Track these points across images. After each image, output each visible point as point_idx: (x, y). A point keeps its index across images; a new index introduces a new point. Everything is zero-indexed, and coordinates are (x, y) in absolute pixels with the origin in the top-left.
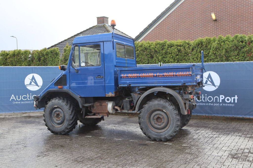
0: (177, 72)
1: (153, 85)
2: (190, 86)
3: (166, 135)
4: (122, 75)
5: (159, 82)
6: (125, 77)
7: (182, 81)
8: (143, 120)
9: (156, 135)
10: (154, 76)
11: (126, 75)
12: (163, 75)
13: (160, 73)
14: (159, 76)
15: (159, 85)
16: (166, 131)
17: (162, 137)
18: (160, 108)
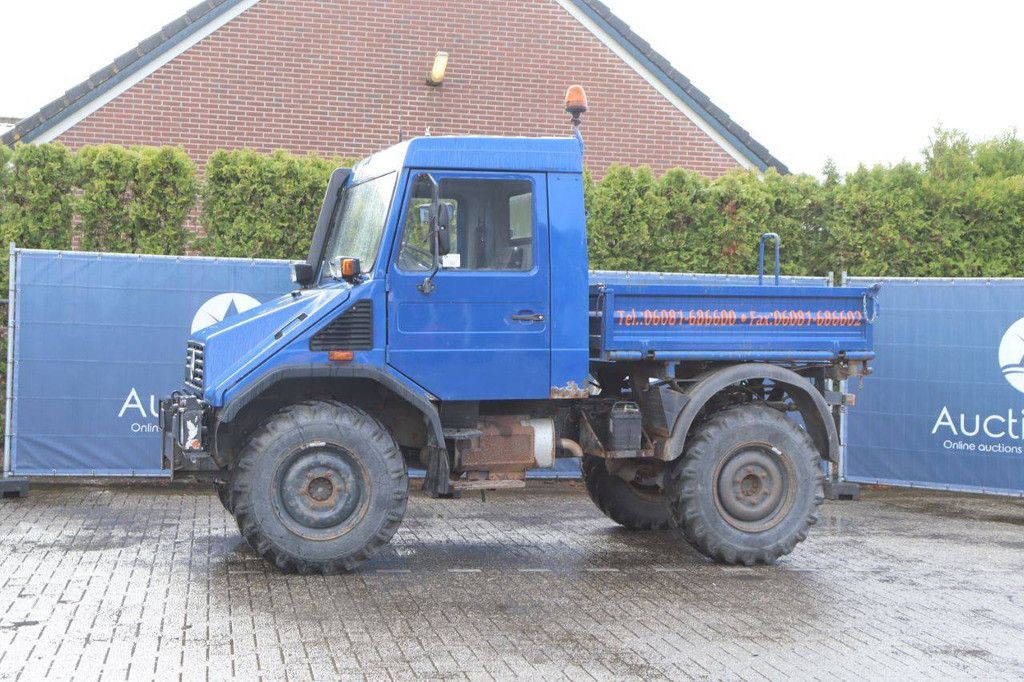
0: (817, 311)
1: (739, 354)
2: (857, 360)
3: (779, 541)
4: (621, 314)
5: (757, 346)
6: (630, 321)
7: (836, 341)
8: (699, 487)
9: (746, 543)
10: (738, 321)
11: (633, 314)
12: (771, 320)
13: (758, 310)
14: (755, 321)
15: (758, 354)
16: (780, 526)
17: (766, 547)
18: (763, 441)
